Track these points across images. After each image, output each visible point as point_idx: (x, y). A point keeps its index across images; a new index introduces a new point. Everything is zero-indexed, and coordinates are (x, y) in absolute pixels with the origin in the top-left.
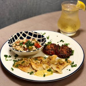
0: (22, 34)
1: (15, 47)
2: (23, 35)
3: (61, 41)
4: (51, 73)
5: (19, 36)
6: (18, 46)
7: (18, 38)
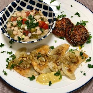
0: (20, 2)
1: (11, 28)
2: (21, 4)
3: (77, 14)
4: (59, 79)
5: (15, 7)
6: (15, 26)
7: (15, 9)
